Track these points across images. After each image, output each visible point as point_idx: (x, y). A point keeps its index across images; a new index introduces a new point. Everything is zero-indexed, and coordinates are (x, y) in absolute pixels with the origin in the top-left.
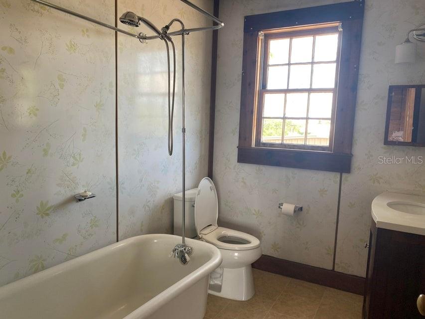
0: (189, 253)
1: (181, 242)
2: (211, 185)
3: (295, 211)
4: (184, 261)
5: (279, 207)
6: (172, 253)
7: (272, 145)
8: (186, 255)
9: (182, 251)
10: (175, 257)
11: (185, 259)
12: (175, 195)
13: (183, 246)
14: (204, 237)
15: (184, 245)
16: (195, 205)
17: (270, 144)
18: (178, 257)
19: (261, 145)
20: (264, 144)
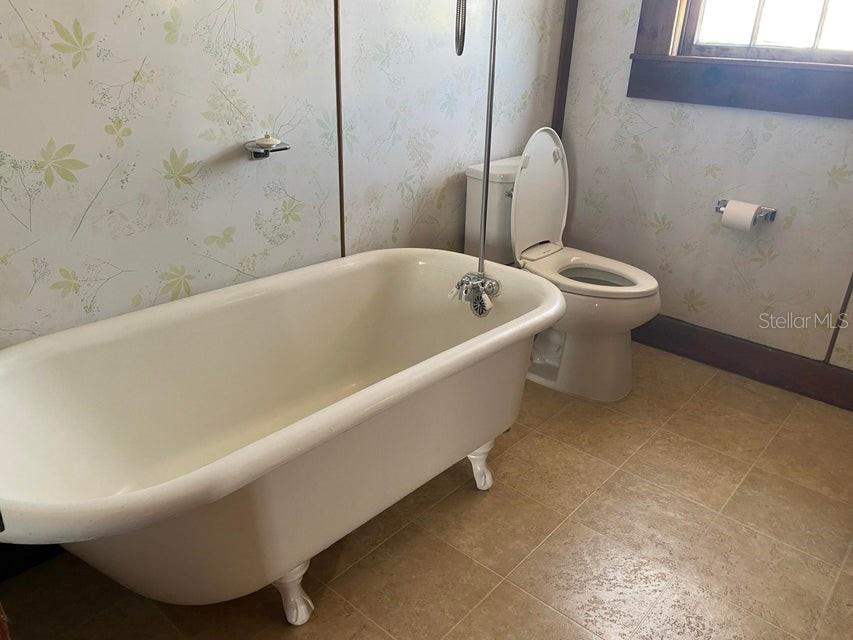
0: (492, 293)
1: (475, 270)
2: (555, 148)
3: (755, 220)
4: (480, 309)
5: (717, 210)
6: (455, 290)
7: (723, 50)
8: (485, 296)
9: (475, 288)
10: (460, 298)
11: (483, 305)
12: (471, 167)
13: (479, 277)
14: (529, 264)
15: (482, 276)
16: (514, 194)
17: (717, 47)
18: (467, 299)
19: (694, 50)
20: (702, 49)
